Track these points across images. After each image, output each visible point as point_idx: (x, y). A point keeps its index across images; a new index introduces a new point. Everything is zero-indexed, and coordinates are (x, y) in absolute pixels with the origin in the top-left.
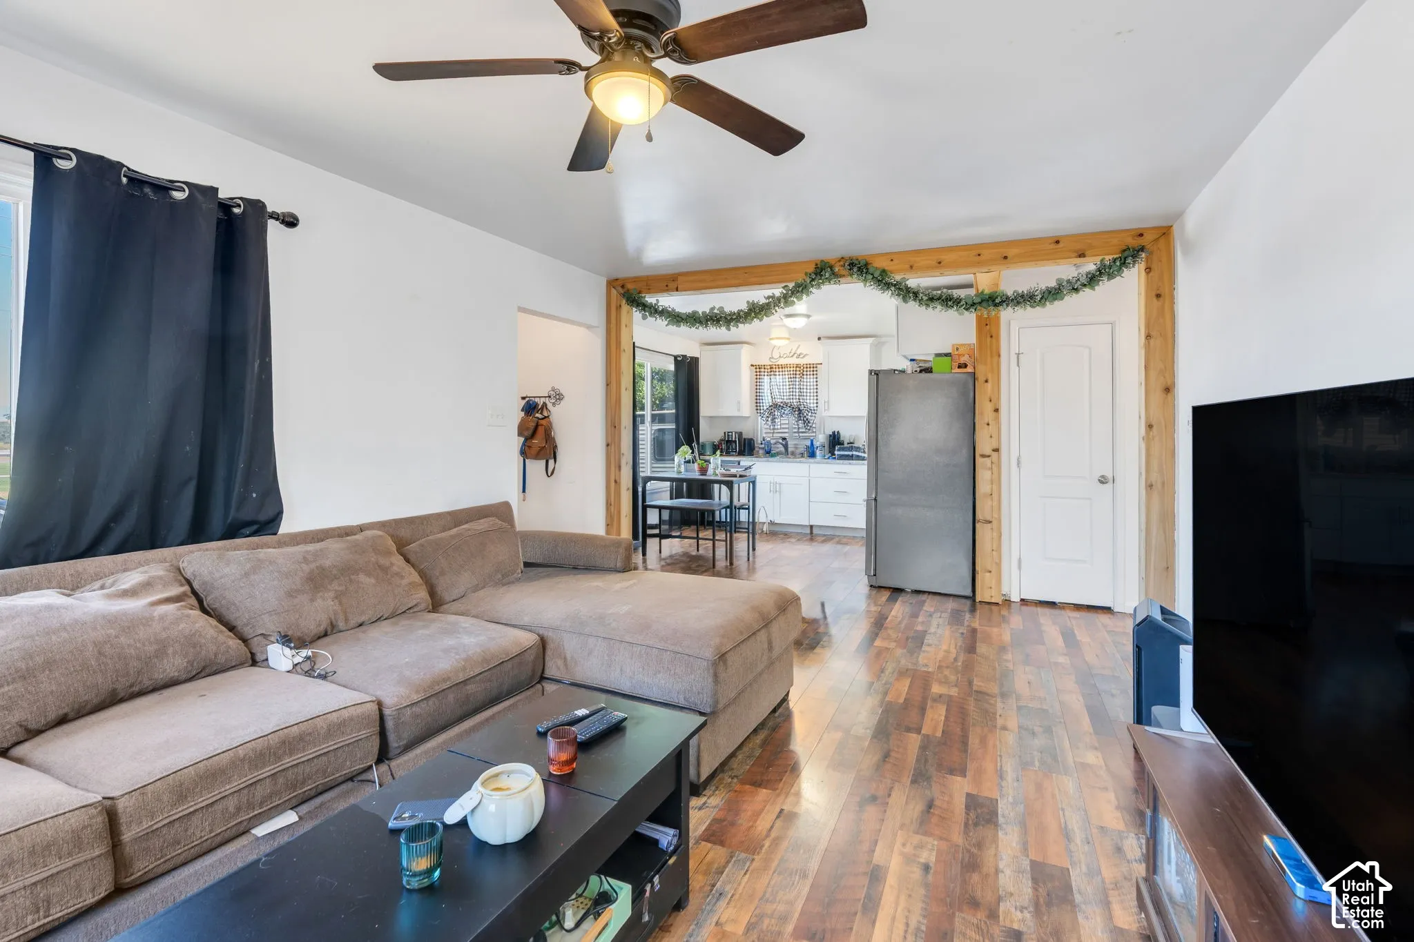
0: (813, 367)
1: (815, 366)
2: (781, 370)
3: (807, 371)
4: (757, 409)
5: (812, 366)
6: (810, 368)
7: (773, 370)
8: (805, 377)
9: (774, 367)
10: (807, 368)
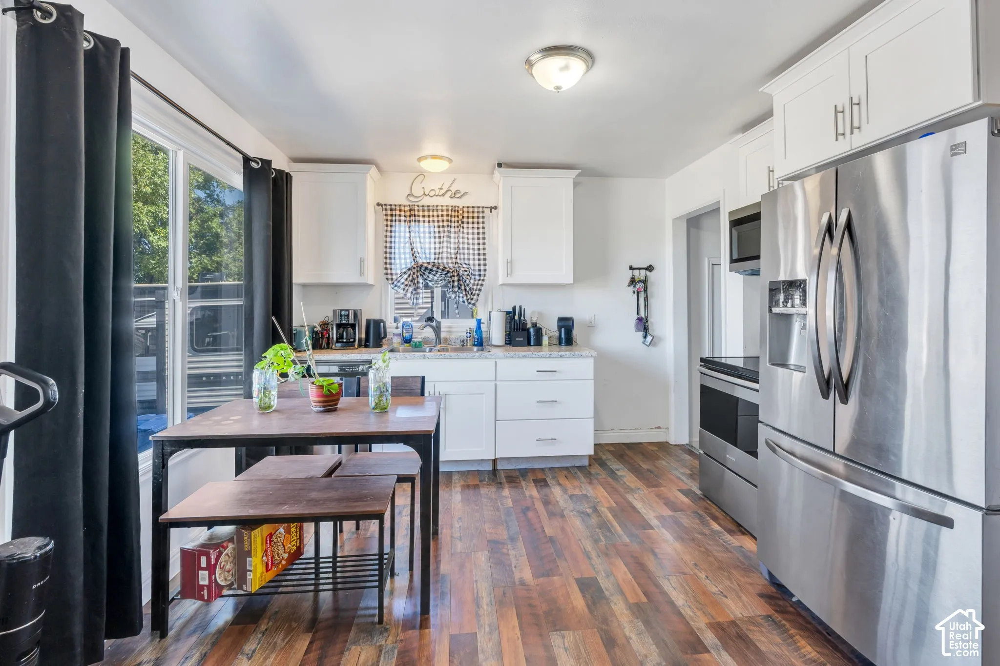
0: (478, 212)
1: (481, 210)
2: (426, 213)
3: (468, 217)
4: (387, 274)
5: (476, 210)
6: (473, 212)
7: (412, 214)
8: (465, 225)
9: (416, 208)
10: (468, 212)
